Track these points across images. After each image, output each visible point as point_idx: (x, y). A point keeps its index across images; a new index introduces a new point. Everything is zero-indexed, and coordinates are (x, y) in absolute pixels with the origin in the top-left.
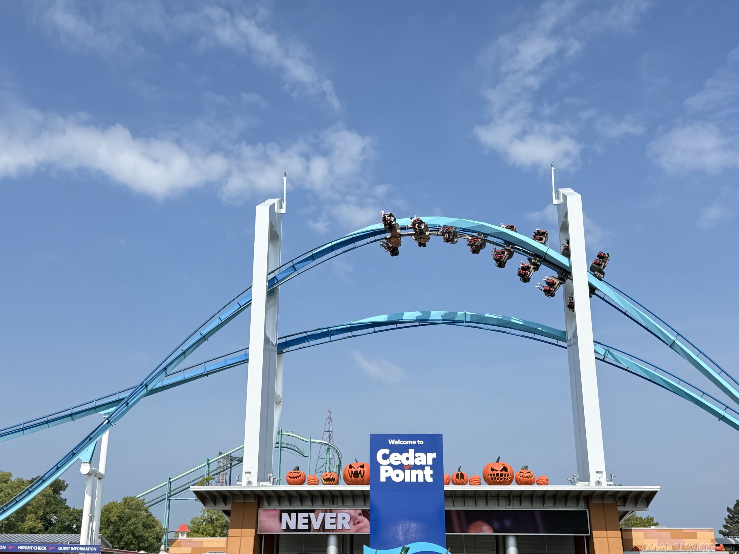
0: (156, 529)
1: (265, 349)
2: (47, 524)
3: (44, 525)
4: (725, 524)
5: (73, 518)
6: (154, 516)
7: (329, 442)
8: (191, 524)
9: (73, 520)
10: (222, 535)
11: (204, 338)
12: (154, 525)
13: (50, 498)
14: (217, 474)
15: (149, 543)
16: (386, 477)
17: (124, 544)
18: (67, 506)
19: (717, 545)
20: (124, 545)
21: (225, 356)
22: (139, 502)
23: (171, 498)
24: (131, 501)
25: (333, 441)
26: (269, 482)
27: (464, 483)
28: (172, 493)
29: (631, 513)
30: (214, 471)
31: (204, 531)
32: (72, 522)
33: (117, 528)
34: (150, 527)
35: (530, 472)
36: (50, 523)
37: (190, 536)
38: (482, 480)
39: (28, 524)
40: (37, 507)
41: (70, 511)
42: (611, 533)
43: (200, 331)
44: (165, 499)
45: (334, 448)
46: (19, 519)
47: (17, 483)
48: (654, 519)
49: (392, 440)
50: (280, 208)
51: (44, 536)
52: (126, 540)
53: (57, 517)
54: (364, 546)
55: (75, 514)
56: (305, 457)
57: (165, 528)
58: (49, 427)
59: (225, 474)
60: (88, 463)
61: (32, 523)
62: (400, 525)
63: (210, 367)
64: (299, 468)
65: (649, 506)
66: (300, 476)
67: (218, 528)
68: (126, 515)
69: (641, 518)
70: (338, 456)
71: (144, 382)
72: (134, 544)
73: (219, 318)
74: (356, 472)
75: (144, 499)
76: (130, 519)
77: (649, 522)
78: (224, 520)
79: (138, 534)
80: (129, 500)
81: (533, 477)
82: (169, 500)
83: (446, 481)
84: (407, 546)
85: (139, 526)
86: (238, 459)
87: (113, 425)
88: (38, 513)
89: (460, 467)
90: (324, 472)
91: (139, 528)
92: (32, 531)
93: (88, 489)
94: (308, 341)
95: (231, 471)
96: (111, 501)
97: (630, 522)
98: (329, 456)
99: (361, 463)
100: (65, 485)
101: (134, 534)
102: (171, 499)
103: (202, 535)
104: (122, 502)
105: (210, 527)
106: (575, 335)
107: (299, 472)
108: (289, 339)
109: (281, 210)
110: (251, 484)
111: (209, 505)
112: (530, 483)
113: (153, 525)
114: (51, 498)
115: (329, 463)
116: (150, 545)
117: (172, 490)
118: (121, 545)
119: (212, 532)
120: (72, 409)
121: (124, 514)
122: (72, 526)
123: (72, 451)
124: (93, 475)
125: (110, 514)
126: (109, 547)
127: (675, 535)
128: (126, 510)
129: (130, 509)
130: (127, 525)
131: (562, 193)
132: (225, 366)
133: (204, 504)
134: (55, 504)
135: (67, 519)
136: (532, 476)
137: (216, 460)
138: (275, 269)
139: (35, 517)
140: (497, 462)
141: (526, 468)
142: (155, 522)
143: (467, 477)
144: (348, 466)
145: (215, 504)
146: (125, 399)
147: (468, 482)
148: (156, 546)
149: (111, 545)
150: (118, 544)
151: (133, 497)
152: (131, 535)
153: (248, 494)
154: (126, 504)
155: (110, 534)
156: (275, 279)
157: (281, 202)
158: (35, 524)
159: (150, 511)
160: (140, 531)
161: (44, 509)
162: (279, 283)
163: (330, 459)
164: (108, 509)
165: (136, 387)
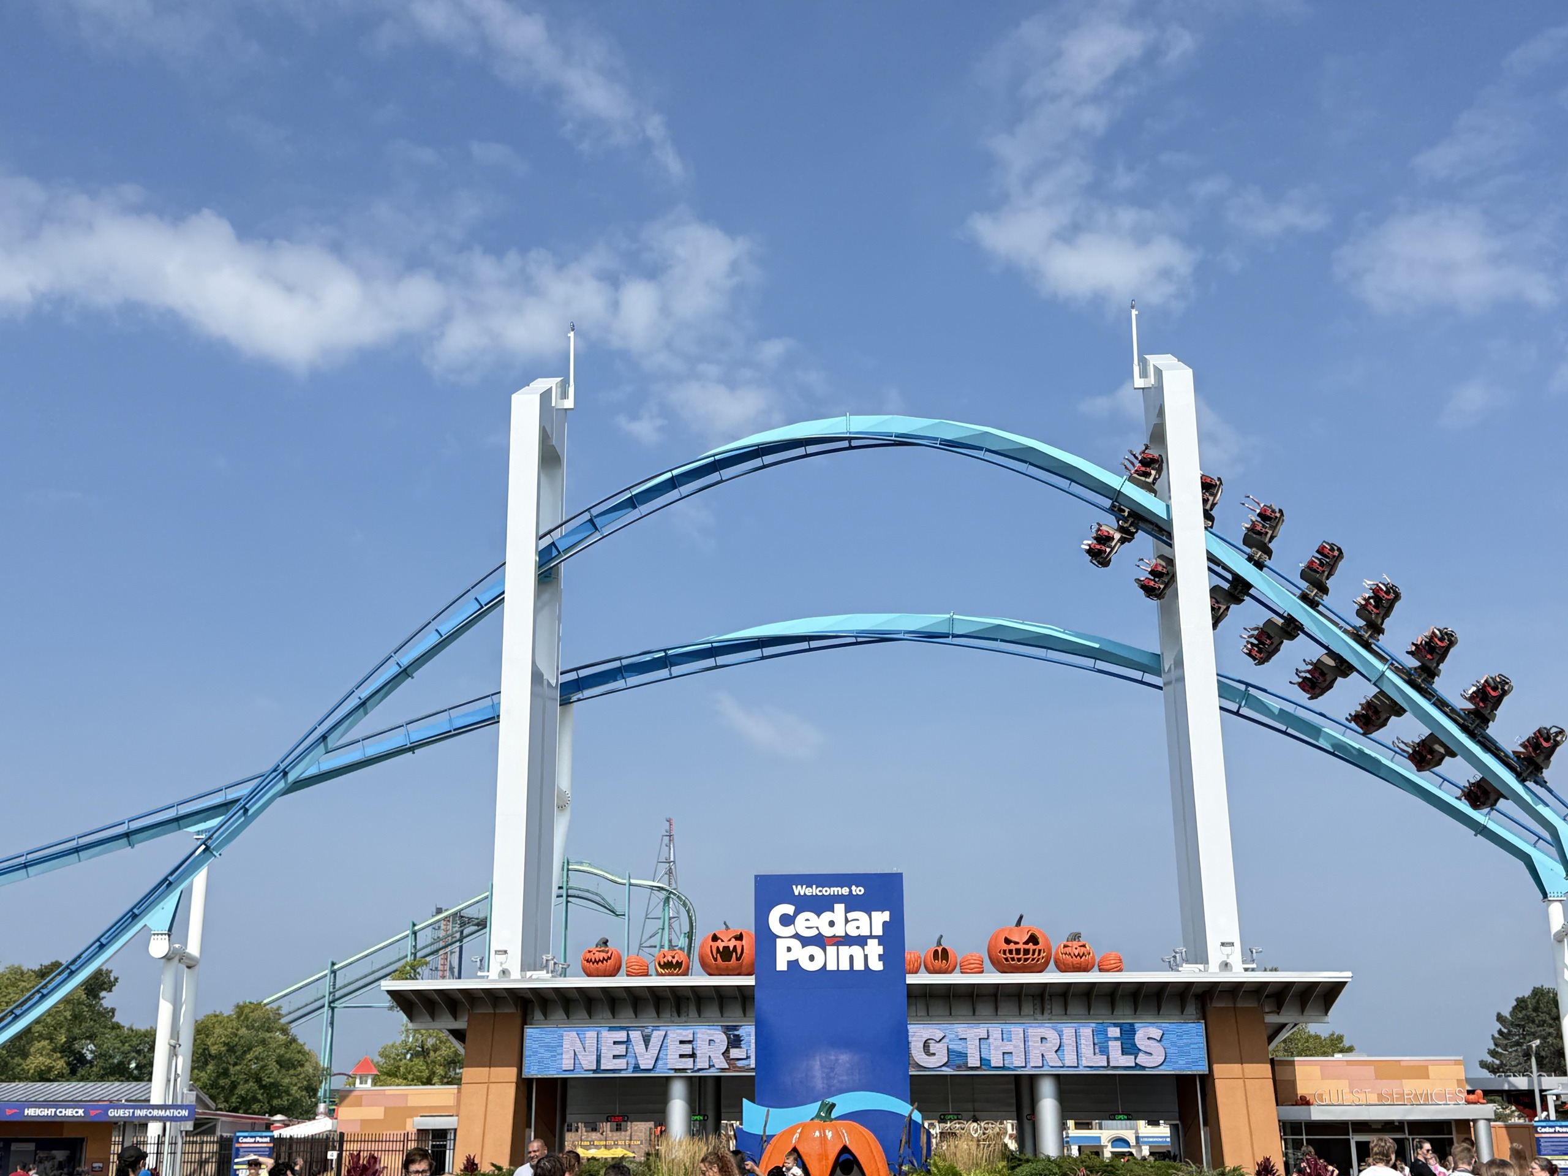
0: (305, 1069)
1: (533, 694)
2: (75, 1062)
3: (68, 1064)
4: (1492, 1047)
5: (129, 1048)
6: (302, 1043)
7: (668, 884)
8: (380, 1059)
9: (129, 1052)
10: (445, 1080)
11: (405, 673)
12: (301, 1060)
13: (80, 1006)
14: (432, 953)
15: (291, 1098)
16: (788, 962)
17: (238, 1102)
18: (117, 1023)
19: (1469, 1092)
20: (238, 1104)
21: (450, 709)
22: (268, 1014)
23: (336, 1004)
24: (253, 1012)
25: (676, 883)
26: (545, 971)
27: (949, 969)
28: (338, 994)
29: (1291, 1026)
30: (426, 947)
31: (409, 1073)
32: (127, 1057)
33: (222, 1069)
34: (293, 1064)
35: (1084, 946)
36: (81, 1059)
37: (379, 1084)
38: (987, 963)
39: (36, 1061)
40: (53, 1026)
41: (123, 1034)
42: (1252, 1069)
43: (396, 657)
44: (323, 1006)
45: (678, 897)
46: (16, 1052)
47: (11, 977)
48: (1344, 1039)
49: (799, 887)
50: (562, 399)
51: (70, 1086)
52: (243, 1092)
53: (95, 1046)
54: (745, 1100)
55: (134, 1039)
56: (617, 915)
57: (324, 1067)
58: (80, 861)
59: (449, 953)
60: (165, 934)
61: (44, 1060)
62: (818, 1058)
63: (418, 733)
64: (607, 941)
65: (1329, 1014)
66: (609, 958)
67: (437, 1066)
68: (242, 1042)
69: (1317, 1037)
70: (689, 915)
71: (281, 765)
72: (259, 1101)
73: (437, 630)
74: (726, 948)
75: (279, 1008)
76: (250, 1049)
77: (1335, 1045)
78: (450, 1048)
79: (268, 1080)
80: (247, 1010)
81: (1091, 954)
82: (333, 1009)
83: (912, 966)
84: (830, 1100)
85: (270, 1063)
86: (477, 921)
87: (215, 856)
88: (56, 1039)
89: (941, 936)
90: (658, 947)
91: (270, 1067)
92: (44, 1076)
93: (166, 988)
94: (624, 678)
95: (461, 947)
96: (210, 1012)
97: (1296, 1044)
98: (669, 913)
99: (736, 929)
100: (112, 979)
101: (258, 1080)
102: (336, 1007)
103: (405, 1081)
104: (232, 1013)
105: (421, 1063)
106: (1179, 663)
107: (607, 949)
108: (583, 673)
109: (563, 402)
110: (507, 975)
111: (421, 1020)
112: (1086, 969)
113: (299, 1062)
114: (84, 1007)
115: (669, 929)
116: (293, 1101)
117: (337, 987)
118: (232, 1103)
119: (426, 1074)
120: (129, 821)
121: (237, 1039)
122: (127, 1066)
123: (131, 910)
124: (176, 959)
125: (208, 1040)
126: (208, 1108)
127: (1383, 1072)
128: (243, 1031)
129: (251, 1027)
130: (245, 1062)
131: (1154, 366)
132: (450, 731)
133: (411, 1017)
134: (91, 1020)
135: (116, 1050)
136: (1089, 954)
137: (431, 925)
138: (553, 527)
139: (50, 1047)
140: (1017, 926)
141: (1076, 937)
142: (303, 1055)
143: (956, 957)
144: (709, 936)
145: (433, 1016)
146: (241, 801)
147: (958, 966)
148: (307, 1103)
149: (212, 1104)
150: (226, 1101)
151: (255, 1003)
152: (254, 1083)
153: (502, 995)
154: (242, 1018)
155: (208, 1080)
156: (554, 550)
157: (564, 385)
158: (50, 1061)
159: (292, 1031)
160: (271, 1074)
161: (68, 1030)
162: (562, 557)
163: (670, 919)
164: (202, 1029)
165: (263, 776)
